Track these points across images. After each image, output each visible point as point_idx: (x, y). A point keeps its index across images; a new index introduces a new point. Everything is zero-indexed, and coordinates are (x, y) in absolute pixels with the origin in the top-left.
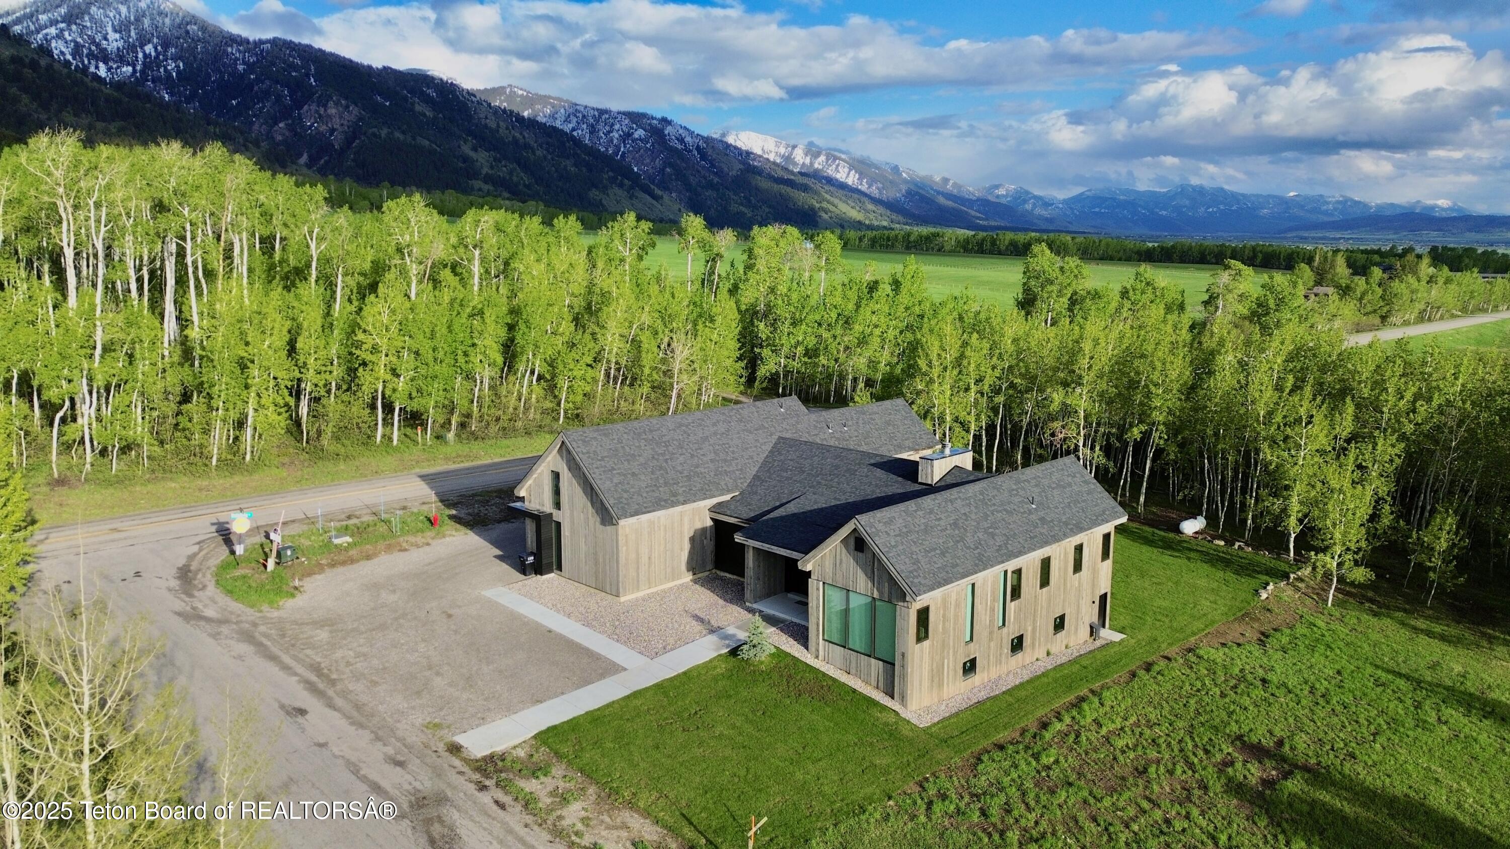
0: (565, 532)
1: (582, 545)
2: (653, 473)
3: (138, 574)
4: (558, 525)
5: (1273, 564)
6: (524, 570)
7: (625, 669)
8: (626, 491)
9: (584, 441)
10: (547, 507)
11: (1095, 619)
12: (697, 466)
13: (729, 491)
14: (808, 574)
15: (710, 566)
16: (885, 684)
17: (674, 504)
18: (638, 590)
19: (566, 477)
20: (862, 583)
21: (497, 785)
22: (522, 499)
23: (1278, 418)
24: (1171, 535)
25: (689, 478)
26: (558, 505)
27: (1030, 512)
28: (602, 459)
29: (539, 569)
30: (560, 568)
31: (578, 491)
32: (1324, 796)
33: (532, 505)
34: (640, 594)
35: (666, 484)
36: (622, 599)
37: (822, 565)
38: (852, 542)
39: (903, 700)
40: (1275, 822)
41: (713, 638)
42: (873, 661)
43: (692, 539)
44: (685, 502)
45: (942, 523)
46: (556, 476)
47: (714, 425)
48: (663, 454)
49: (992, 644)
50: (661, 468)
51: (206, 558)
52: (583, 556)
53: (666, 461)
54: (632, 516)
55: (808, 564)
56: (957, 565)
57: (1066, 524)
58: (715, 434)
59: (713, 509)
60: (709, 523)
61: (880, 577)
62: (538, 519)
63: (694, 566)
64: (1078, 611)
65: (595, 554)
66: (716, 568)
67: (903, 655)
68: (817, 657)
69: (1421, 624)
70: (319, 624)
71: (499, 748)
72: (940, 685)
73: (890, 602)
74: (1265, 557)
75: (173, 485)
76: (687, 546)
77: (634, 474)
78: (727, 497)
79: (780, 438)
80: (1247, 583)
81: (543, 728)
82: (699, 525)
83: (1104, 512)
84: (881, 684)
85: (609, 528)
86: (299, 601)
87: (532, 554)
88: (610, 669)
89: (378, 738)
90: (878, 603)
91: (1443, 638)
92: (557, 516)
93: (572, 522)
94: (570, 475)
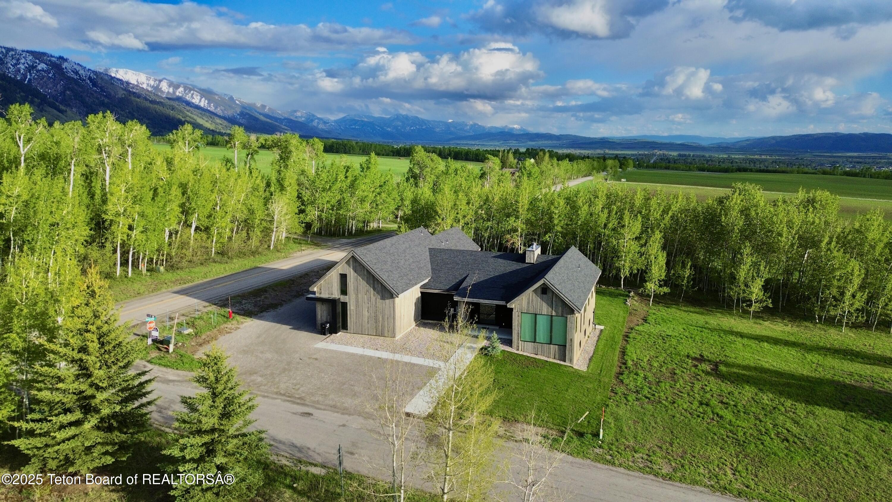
1: (366, 313)
6: (323, 332)
8: (393, 280)
10: (336, 294)
11: (593, 320)
12: (410, 265)
13: (425, 279)
15: (420, 318)
16: (559, 356)
18: (401, 333)
19: (352, 276)
20: (545, 309)
25: (410, 271)
32: (735, 370)
38: (539, 291)
40: (732, 382)
42: (552, 346)
43: (415, 304)
44: (413, 286)
45: (565, 278)
49: (583, 333)
52: (366, 319)
54: (402, 292)
55: (512, 305)
59: (421, 287)
60: (420, 295)
61: (556, 305)
63: (416, 320)
65: (376, 316)
66: (422, 319)
67: (571, 340)
68: (518, 350)
71: (429, 410)
73: (562, 316)
74: (612, 289)
76: (414, 308)
77: (391, 271)
78: (427, 281)
79: (429, 248)
80: (621, 301)
82: (417, 296)
84: (557, 356)
88: (433, 370)
90: (554, 318)
93: (357, 301)
94: (356, 274)
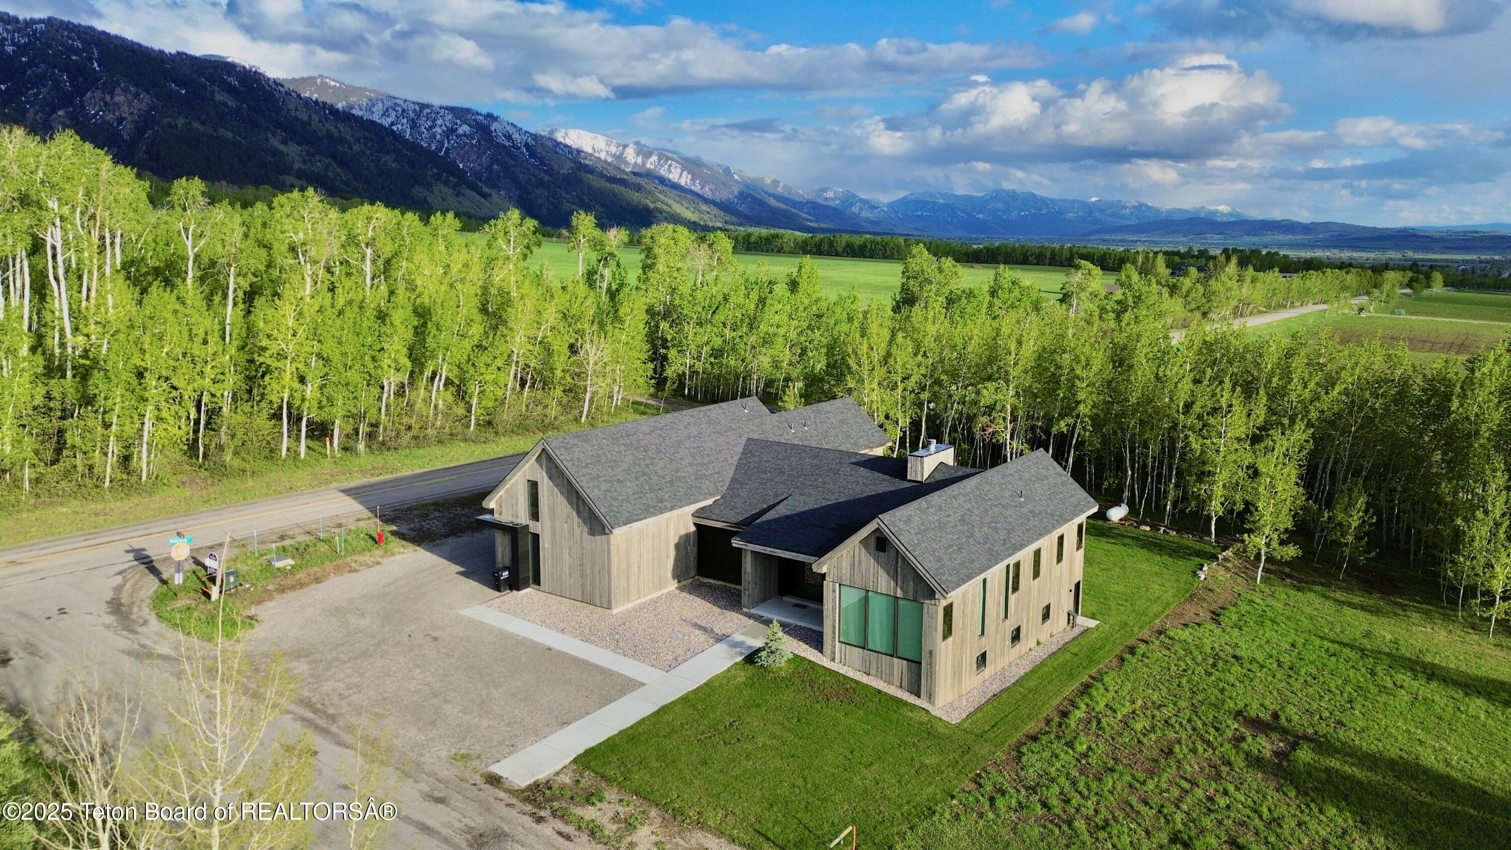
0: (545, 545)
1: (566, 557)
2: (637, 479)
3: (62, 611)
4: (536, 537)
5: (1198, 546)
6: (497, 585)
7: (644, 684)
8: (615, 499)
9: (566, 448)
10: (522, 518)
11: (1071, 607)
12: (677, 471)
13: (711, 495)
14: (823, 576)
15: (693, 572)
16: (910, 683)
17: (662, 511)
18: (629, 601)
19: (546, 487)
20: (884, 583)
21: (554, 814)
22: (491, 512)
23: (1197, 408)
24: (1100, 523)
25: (672, 482)
26: (535, 516)
27: (1021, 505)
28: (587, 466)
29: (515, 584)
30: (537, 581)
31: (561, 501)
32: (1334, 763)
33: (505, 518)
34: (630, 605)
35: (651, 490)
36: (614, 611)
37: (838, 567)
38: (873, 542)
39: (930, 697)
40: (1302, 792)
41: (721, 647)
42: (896, 660)
43: (677, 546)
44: (672, 508)
45: (951, 519)
46: (533, 486)
47: (686, 427)
48: (644, 459)
49: (998, 637)
50: (644, 474)
51: (134, 590)
52: (566, 569)
53: (647, 466)
54: (625, 524)
55: (823, 566)
56: (974, 561)
57: (1052, 515)
58: (689, 437)
59: (697, 514)
60: (693, 529)
61: (904, 577)
62: (514, 532)
63: (679, 574)
64: (1059, 600)
65: (582, 565)
66: (699, 574)
67: (931, 653)
68: (833, 660)
69: (1338, 595)
70: (297, 654)
71: (542, 776)
72: (960, 681)
73: (915, 600)
74: (1188, 540)
75: (65, 510)
76: (672, 553)
77: (619, 481)
78: (709, 502)
79: (749, 439)
80: (1185, 565)
81: (582, 751)
82: (683, 532)
83: (1079, 502)
84: (905, 683)
85: (598, 538)
86: (259, 632)
87: (505, 569)
88: (628, 686)
89: (407, 775)
90: (900, 602)
91: (1363, 608)
92: (534, 527)
93: (554, 533)
94: (551, 484)
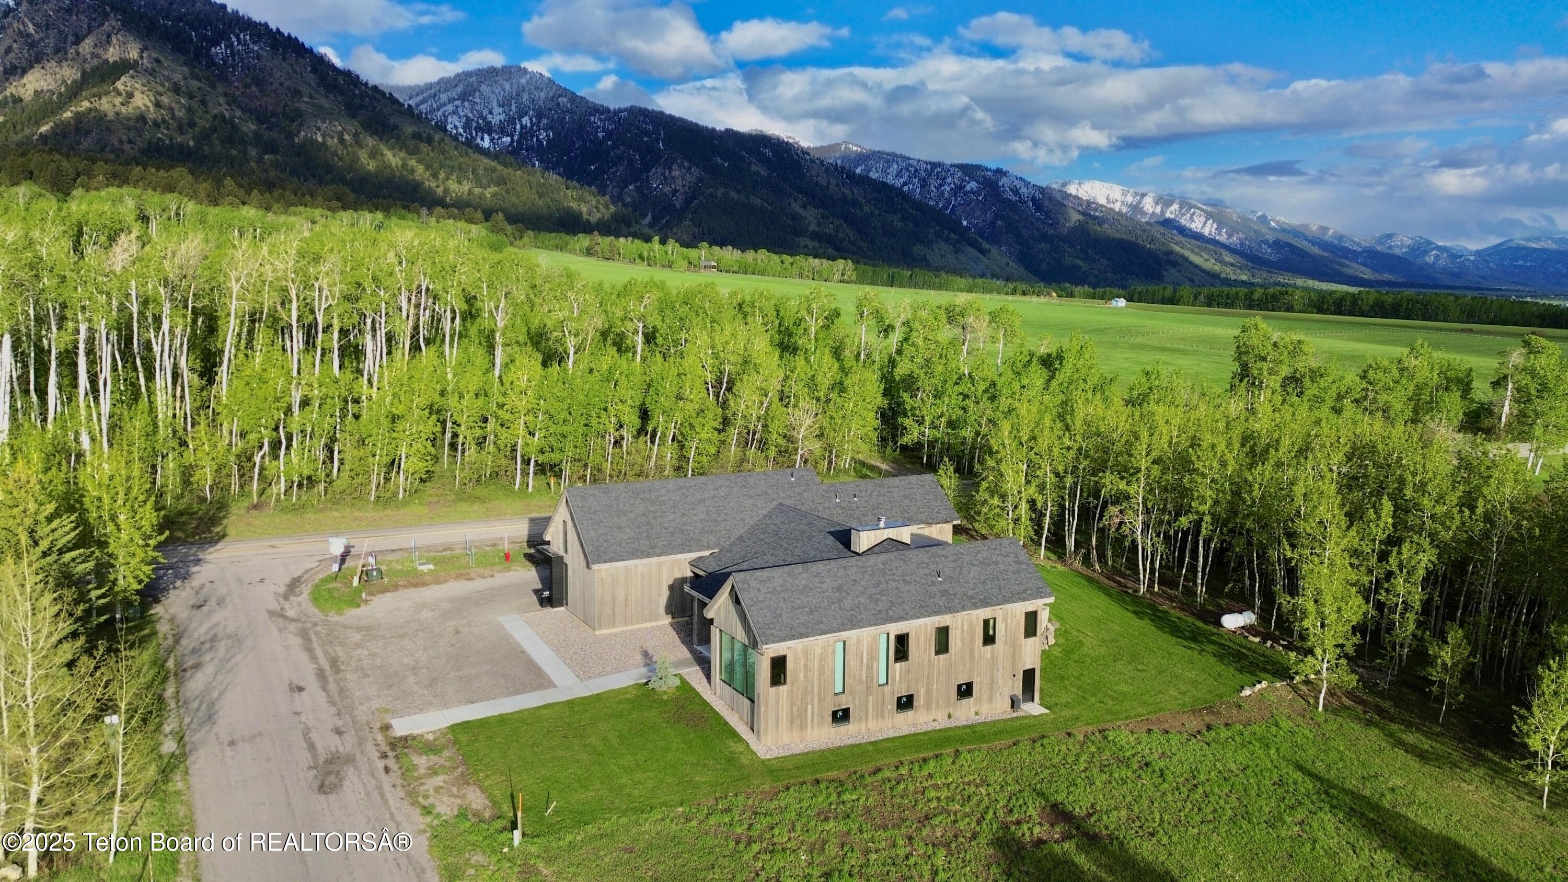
0: (569, 573)
1: (577, 585)
2: (638, 527)
3: (262, 581)
4: (567, 566)
7: (555, 686)
8: (607, 541)
9: (582, 497)
10: (560, 550)
11: (1018, 691)
12: (685, 524)
13: (708, 548)
14: (711, 621)
15: (690, 612)
16: (751, 720)
17: (649, 555)
19: (570, 527)
20: (739, 631)
21: (396, 757)
22: (549, 543)
25: (672, 534)
26: (566, 550)
27: (933, 583)
28: (595, 513)
29: (553, 603)
30: (566, 601)
31: (576, 539)
33: (554, 549)
34: (615, 630)
35: (648, 537)
36: (598, 633)
37: (719, 614)
38: (734, 595)
39: (759, 735)
41: (644, 670)
42: (744, 698)
46: (565, 525)
47: (716, 489)
48: (654, 512)
49: (871, 698)
50: (648, 523)
51: (317, 573)
52: (577, 594)
53: (655, 518)
54: (605, 562)
57: (971, 598)
58: (714, 497)
61: (746, 628)
63: (671, 608)
64: (993, 681)
65: (584, 593)
67: (759, 695)
68: (715, 696)
70: (358, 629)
71: (416, 732)
72: (803, 727)
73: (751, 650)
75: (336, 514)
76: (666, 593)
77: (620, 527)
78: (707, 553)
79: (781, 504)
81: (459, 721)
82: (678, 575)
83: (1025, 592)
85: (590, 571)
86: (362, 611)
87: (548, 589)
89: (338, 714)
92: (566, 559)
93: (572, 564)
94: (571, 524)
